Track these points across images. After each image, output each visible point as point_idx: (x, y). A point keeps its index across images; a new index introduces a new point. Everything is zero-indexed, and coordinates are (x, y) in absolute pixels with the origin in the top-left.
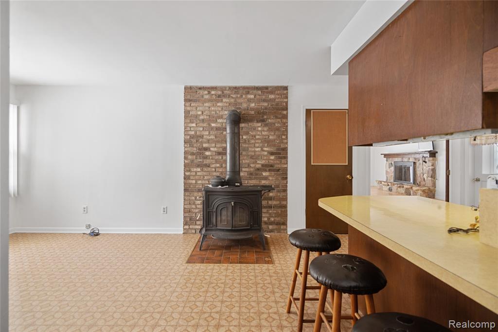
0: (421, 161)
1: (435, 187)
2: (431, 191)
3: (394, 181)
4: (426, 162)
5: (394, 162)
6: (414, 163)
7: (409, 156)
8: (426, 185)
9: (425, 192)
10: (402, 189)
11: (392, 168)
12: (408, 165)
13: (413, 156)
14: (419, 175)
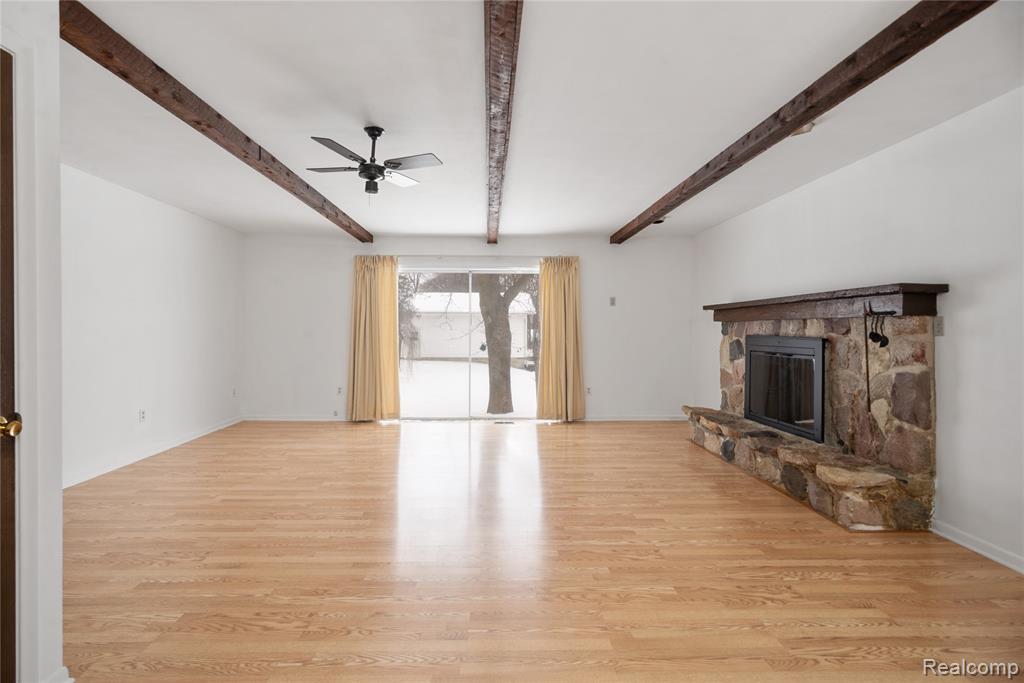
0: (857, 336)
1: (932, 474)
2: (911, 495)
3: (746, 417)
4: (884, 342)
5: (748, 337)
6: (825, 341)
7: (806, 312)
8: (883, 456)
9: (878, 496)
10: (769, 460)
11: (741, 362)
12: (800, 351)
13: (820, 310)
14: (846, 402)
